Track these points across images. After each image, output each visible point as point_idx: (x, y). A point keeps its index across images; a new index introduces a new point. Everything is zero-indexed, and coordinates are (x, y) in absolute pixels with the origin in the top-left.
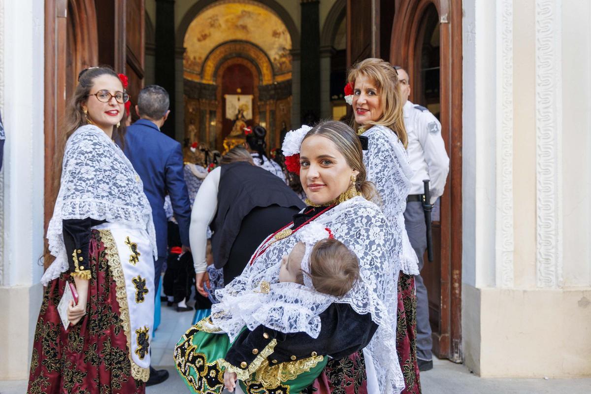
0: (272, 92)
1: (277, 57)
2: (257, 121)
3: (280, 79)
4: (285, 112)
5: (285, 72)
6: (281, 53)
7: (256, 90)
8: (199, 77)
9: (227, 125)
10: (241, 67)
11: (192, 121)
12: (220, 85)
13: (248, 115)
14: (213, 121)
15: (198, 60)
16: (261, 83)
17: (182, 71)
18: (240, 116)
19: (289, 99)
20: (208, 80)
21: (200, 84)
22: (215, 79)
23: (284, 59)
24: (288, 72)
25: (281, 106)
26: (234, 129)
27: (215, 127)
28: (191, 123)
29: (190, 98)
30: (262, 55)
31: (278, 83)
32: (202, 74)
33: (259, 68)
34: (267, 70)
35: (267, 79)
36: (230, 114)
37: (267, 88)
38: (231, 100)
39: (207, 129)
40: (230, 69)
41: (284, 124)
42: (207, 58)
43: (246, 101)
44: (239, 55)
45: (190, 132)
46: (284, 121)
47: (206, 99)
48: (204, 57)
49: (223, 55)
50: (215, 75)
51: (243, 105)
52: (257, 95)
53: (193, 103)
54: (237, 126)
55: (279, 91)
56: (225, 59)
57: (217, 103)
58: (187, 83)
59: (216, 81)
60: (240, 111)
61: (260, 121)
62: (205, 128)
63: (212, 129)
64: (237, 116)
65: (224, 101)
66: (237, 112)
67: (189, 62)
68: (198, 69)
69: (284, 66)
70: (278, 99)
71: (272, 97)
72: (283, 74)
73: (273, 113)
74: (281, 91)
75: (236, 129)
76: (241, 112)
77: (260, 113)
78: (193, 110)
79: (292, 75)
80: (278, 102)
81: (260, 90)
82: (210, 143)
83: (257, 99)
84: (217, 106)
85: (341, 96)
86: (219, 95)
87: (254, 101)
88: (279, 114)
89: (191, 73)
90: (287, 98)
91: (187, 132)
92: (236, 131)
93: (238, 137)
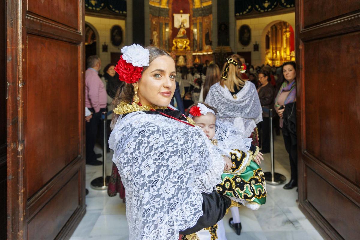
0: (201, 12)
2: (192, 28)
3: (205, 4)
4: (208, 23)
7: (191, 11)
8: (158, 4)
9: (175, 31)
11: (155, 29)
12: (171, 8)
13: (187, 25)
14: (167, 28)
16: (194, 7)
17: (148, 1)
18: (182, 26)
19: (210, 16)
20: (164, 5)
21: (159, 8)
25: (206, 20)
26: (179, 33)
27: (168, 32)
28: (154, 30)
29: (154, 16)
31: (204, 7)
32: (160, 2)
35: (197, 4)
36: (177, 25)
37: (197, 10)
38: (177, 17)
39: (164, 34)
41: (207, 30)
43: (186, 17)
45: (154, 35)
46: (208, 29)
47: (163, 16)
50: (168, 3)
51: (184, 20)
52: (192, 14)
53: (155, 18)
54: (180, 31)
55: (204, 11)
57: (169, 19)
58: (151, 7)
59: (168, 6)
62: (163, 33)
63: (166, 33)
64: (180, 26)
65: (173, 17)
66: (180, 24)
70: (204, 16)
71: (200, 15)
72: (206, 2)
73: (201, 24)
74: (205, 12)
75: (180, 33)
76: (183, 24)
77: (193, 24)
78: (156, 22)
79: (212, 2)
80: (204, 18)
81: (193, 11)
82: (166, 41)
83: (192, 16)
84: (169, 20)
85: (241, 14)
86: (170, 14)
87: (190, 17)
88: (205, 25)
89: (154, 2)
90: (209, 15)
91: (152, 35)
92: (180, 34)
93: (181, 38)
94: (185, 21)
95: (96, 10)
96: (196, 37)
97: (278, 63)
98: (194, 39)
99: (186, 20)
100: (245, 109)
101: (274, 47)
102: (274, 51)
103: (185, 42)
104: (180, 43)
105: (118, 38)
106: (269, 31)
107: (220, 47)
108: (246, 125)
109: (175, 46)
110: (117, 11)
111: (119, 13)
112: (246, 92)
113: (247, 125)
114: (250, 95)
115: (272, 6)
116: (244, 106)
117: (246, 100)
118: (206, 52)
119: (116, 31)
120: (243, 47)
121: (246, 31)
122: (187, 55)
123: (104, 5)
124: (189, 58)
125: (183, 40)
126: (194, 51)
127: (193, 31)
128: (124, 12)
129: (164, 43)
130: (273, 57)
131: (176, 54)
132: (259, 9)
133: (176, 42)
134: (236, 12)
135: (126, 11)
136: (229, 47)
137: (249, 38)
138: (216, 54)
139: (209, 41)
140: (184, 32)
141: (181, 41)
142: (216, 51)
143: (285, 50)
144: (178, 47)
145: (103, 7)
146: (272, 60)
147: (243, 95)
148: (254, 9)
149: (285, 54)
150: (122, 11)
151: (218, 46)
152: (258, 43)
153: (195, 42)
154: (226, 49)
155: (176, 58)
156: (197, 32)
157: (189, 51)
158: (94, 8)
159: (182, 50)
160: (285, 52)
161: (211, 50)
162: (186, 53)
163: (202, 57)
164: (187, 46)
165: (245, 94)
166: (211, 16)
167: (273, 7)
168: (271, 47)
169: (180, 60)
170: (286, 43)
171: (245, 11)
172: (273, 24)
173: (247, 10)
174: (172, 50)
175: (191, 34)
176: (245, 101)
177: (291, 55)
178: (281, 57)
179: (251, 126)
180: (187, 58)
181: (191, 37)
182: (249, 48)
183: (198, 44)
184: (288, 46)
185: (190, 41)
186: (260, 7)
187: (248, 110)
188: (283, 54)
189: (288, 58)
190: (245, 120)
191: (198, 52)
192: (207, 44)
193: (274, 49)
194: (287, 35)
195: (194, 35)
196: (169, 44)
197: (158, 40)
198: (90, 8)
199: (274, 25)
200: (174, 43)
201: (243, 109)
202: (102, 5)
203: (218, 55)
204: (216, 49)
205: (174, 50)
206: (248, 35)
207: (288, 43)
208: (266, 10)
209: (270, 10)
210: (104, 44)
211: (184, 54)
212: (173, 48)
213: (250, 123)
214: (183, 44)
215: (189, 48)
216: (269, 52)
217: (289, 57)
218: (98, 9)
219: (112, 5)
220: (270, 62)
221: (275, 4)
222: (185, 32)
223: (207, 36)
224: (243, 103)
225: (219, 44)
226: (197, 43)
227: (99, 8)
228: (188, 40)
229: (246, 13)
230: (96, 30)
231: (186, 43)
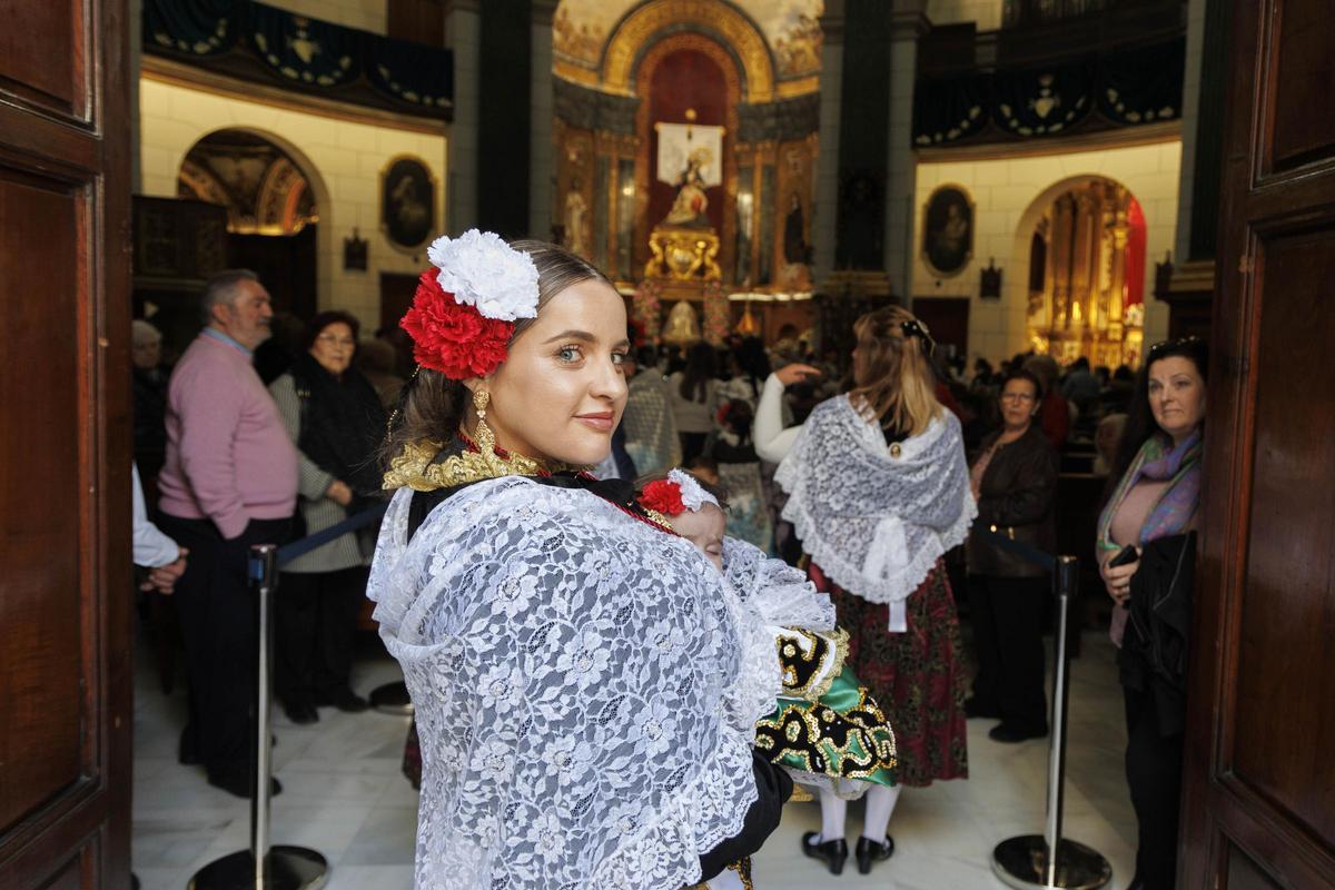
0: (771, 122)
1: (786, 38)
2: (732, 189)
3: (790, 91)
4: (800, 171)
5: (804, 73)
6: (794, 27)
7: (731, 115)
8: (593, 76)
9: (661, 197)
10: (696, 59)
11: (577, 184)
12: (647, 98)
13: (712, 174)
14: (628, 186)
15: (592, 35)
16: (744, 98)
17: (550, 59)
18: (691, 177)
19: (809, 140)
20: (617, 84)
21: (597, 93)
22: (633, 83)
23: (800, 44)
24: (811, 75)
26: (676, 207)
27: (634, 199)
28: (573, 188)
29: (572, 127)
30: (748, 32)
31: (787, 102)
32: (601, 69)
33: (741, 62)
34: (759, 67)
35: (759, 90)
36: (668, 171)
37: (757, 112)
38: (671, 136)
39: (613, 205)
40: (671, 62)
41: (795, 199)
42: (616, 32)
43: (708, 139)
44: (693, 29)
45: (571, 209)
46: (796, 193)
47: (612, 131)
48: (607, 27)
49: (653, 26)
50: (635, 73)
51: (700, 150)
52: (734, 127)
53: (579, 139)
54: (682, 200)
55: (787, 119)
56: (658, 37)
57: (637, 142)
58: (561, 88)
59: (635, 88)
60: (693, 164)
61: (738, 191)
62: (608, 200)
63: (624, 205)
64: (685, 175)
65: (654, 137)
66: (684, 166)
67: (571, 39)
68: (592, 57)
69: (800, 59)
70: (784, 140)
71: (770, 134)
72: (797, 78)
73: (770, 172)
74: (793, 120)
75: (682, 206)
76: (695, 166)
77: (739, 170)
78: (579, 155)
79: (820, 83)
80: (784, 147)
81: (741, 117)
82: (619, 237)
83: (734, 138)
84: (636, 150)
85: (939, 137)
86: (643, 123)
87: (725, 141)
88: (784, 176)
89: (575, 66)
90: (804, 138)
91: (562, 209)
92: (682, 211)
93: (685, 226)
94: (702, 156)
95: (315, 83)
96: (749, 228)
97: (1072, 349)
98: (739, 236)
99: (708, 152)
100: (920, 495)
101: (1063, 283)
102: (1061, 303)
103: (701, 245)
104: (680, 248)
105: (413, 212)
106: (1045, 221)
107: (844, 274)
108: (913, 545)
109: (659, 258)
110: (410, 96)
111: (421, 102)
112: (932, 440)
113: (915, 546)
114: (943, 452)
115: (1066, 113)
116: (921, 483)
117: (928, 466)
118: (785, 291)
119: (407, 180)
120: (936, 279)
121: (953, 211)
122: (705, 299)
123: (352, 66)
124: (717, 312)
125: (694, 236)
126: (738, 287)
127: (735, 200)
128: (443, 102)
129: (613, 244)
130: (1054, 325)
131: (660, 293)
132: (1014, 123)
133: (662, 244)
134: (917, 130)
135: (450, 95)
136: (880, 274)
137: (966, 242)
138: (825, 303)
139: (802, 245)
140: (700, 203)
141: (685, 239)
142: (826, 287)
143: (1102, 300)
144: (672, 262)
145: (349, 75)
146: (1052, 336)
147: (923, 450)
148: (991, 119)
149: (1102, 315)
150: (435, 97)
151: (835, 269)
152: (997, 265)
153: (743, 246)
154: (870, 283)
155: (661, 312)
156: (753, 204)
157: (716, 285)
158: (308, 77)
159: (687, 276)
160: (1104, 308)
161: (806, 285)
162: (702, 293)
163: (768, 311)
164: (708, 261)
165: (929, 446)
166: (813, 139)
167: (1070, 116)
168: (1049, 282)
169: (677, 321)
170: (1112, 271)
171: (956, 125)
172: (1064, 190)
173: (965, 124)
174: (644, 278)
175: (728, 215)
176: (924, 470)
177: (1128, 321)
178: (1087, 326)
179: (928, 549)
180: (707, 311)
181: (726, 226)
182: (964, 283)
183: (755, 255)
184: (1118, 282)
185: (721, 242)
186: (1015, 114)
187: (927, 499)
188: (1093, 314)
189: (1115, 330)
190: (911, 527)
191: (751, 290)
192: (791, 259)
193: (1062, 291)
194: (1115, 239)
195: (738, 217)
196: (632, 249)
197: (586, 232)
198: (290, 72)
199: (1069, 195)
200: (656, 248)
201: (913, 492)
202: (345, 62)
203: (835, 304)
204: (826, 282)
205: (653, 278)
206: (963, 227)
207: (1119, 273)
208: (1041, 129)
209: (1057, 127)
210: (350, 235)
211: (695, 296)
212: (650, 268)
213: (924, 538)
214: (693, 251)
215: (716, 271)
216: (1040, 305)
217: (1118, 326)
218: (324, 80)
219: (386, 67)
220: (1041, 345)
221: (1080, 103)
222: (704, 204)
223: (795, 224)
224: (918, 475)
225: (842, 259)
226: (749, 253)
227: (330, 75)
228: (714, 239)
229: (958, 138)
230: (317, 173)
231: (705, 250)
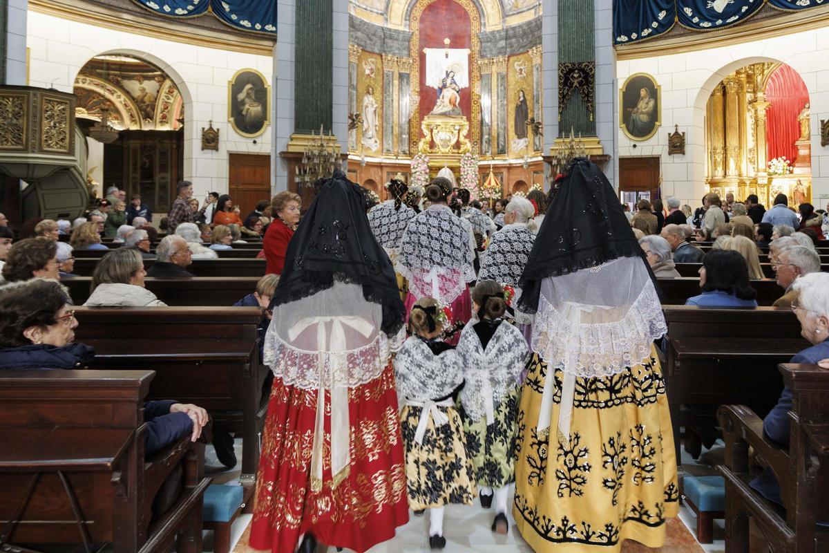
0: (502, 43)
2: (476, 91)
3: (515, 21)
7: (474, 41)
9: (428, 98)
11: (370, 90)
12: (417, 33)
13: (462, 80)
16: (483, 28)
18: (448, 82)
19: (531, 53)
21: (383, 29)
22: (408, 22)
25: (517, 65)
26: (438, 102)
27: (410, 100)
31: (513, 28)
35: (493, 23)
36: (433, 79)
37: (493, 37)
38: (434, 56)
39: (396, 104)
41: (521, 94)
43: (459, 57)
45: (367, 107)
46: (522, 90)
47: (394, 54)
51: (453, 64)
52: (476, 48)
53: (372, 60)
54: (443, 97)
55: (513, 40)
57: (411, 61)
59: (409, 26)
60: (450, 74)
61: (481, 92)
62: (392, 101)
63: (403, 103)
64: (444, 81)
65: (423, 57)
66: (444, 76)
70: (512, 54)
71: (502, 52)
73: (503, 78)
75: (443, 102)
77: (481, 78)
78: (372, 71)
80: (512, 59)
81: (481, 40)
82: (400, 126)
83: (476, 56)
84: (411, 67)
85: (634, 36)
86: (415, 49)
87: (471, 58)
88: (513, 79)
90: (526, 52)
91: (360, 106)
92: (443, 105)
93: (445, 115)
94: (456, 67)
96: (489, 116)
98: (482, 122)
99: (459, 66)
103: (457, 128)
104: (443, 130)
105: (252, 109)
109: (428, 138)
110: (246, 23)
111: (253, 28)
115: (740, 7)
119: (248, 87)
120: (632, 143)
123: (203, 2)
124: (470, 174)
125: (452, 121)
126: (484, 156)
127: (479, 99)
128: (269, 27)
129: (396, 131)
132: (696, 20)
133: (430, 128)
134: (617, 31)
135: (275, 24)
136: (594, 139)
137: (654, 115)
140: (455, 100)
141: (446, 124)
144: (437, 140)
145: (199, 9)
146: (713, 183)
148: (676, 19)
150: (264, 25)
151: (560, 137)
152: (681, 130)
153: (485, 129)
154: (588, 146)
155: (430, 174)
157: (469, 154)
158: (167, 8)
159: (448, 149)
162: (459, 160)
164: (462, 138)
167: (744, 9)
170: (756, 135)
171: (648, 26)
173: (655, 25)
174: (418, 152)
175: (475, 108)
177: (772, 171)
178: (740, 175)
180: (463, 174)
181: (473, 114)
182: (654, 146)
183: (494, 133)
185: (470, 125)
186: (697, 11)
189: (762, 178)
191: (493, 157)
193: (719, 151)
196: (410, 132)
197: (377, 122)
198: (154, 5)
200: (426, 132)
205: (424, 152)
206: (652, 103)
208: (719, 22)
209: (733, 19)
210: (206, 126)
211: (454, 163)
212: (422, 145)
214: (451, 132)
215: (467, 145)
217: (764, 175)
218: (179, 11)
222: (458, 100)
223: (522, 111)
226: (490, 133)
228: (465, 123)
229: (649, 35)
230: (183, 83)
231: (460, 132)
